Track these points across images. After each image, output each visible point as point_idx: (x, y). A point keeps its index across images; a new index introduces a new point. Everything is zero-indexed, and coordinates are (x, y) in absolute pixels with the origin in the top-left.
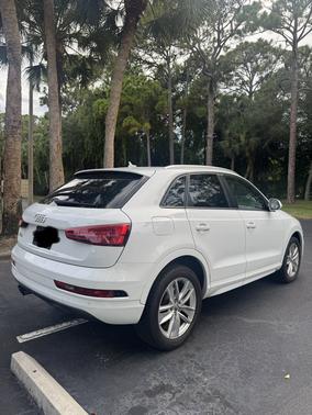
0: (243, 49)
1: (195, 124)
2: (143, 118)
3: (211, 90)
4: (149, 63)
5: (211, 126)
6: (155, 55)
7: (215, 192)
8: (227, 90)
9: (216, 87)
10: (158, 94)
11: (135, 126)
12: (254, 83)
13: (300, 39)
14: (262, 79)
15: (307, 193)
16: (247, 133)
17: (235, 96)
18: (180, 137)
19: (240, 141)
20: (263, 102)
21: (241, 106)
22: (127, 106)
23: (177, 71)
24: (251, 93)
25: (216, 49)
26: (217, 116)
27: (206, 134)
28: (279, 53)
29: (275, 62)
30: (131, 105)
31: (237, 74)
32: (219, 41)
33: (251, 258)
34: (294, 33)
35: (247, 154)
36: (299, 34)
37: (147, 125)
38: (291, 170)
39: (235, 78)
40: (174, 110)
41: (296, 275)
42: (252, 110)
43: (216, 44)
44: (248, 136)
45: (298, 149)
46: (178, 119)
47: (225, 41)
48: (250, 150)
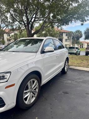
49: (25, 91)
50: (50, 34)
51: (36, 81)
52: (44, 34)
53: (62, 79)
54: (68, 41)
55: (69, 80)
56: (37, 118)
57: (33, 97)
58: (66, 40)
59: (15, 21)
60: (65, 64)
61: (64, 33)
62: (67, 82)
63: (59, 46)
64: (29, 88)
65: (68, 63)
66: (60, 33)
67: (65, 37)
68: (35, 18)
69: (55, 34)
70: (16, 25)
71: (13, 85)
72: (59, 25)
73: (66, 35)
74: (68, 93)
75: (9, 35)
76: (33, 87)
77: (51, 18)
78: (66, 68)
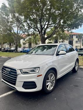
49: (47, 81)
50: (60, 37)
51: (53, 75)
52: (55, 37)
53: (73, 76)
54: (78, 42)
55: (79, 77)
56: (55, 99)
57: (51, 86)
58: (77, 42)
59: (30, 28)
60: (75, 64)
61: (74, 35)
62: (77, 78)
63: (70, 49)
64: (49, 79)
65: (78, 63)
66: (70, 35)
67: (75, 39)
68: (48, 25)
69: (65, 37)
70: (31, 31)
71: (41, 75)
72: (69, 29)
73: (77, 37)
74: (78, 86)
75: (25, 40)
76: (52, 78)
77: (62, 24)
78: (76, 68)
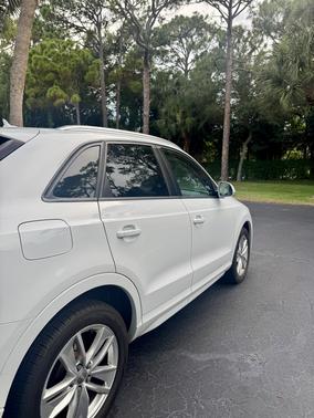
0: (179, 23)
1: (130, 100)
2: (71, 88)
3: (146, 64)
4: (77, 28)
5: (147, 103)
6: (83, 19)
7: (151, 173)
8: (163, 67)
9: (151, 61)
10: (88, 63)
11: (61, 97)
12: (189, 61)
13: (235, 16)
14: (197, 57)
15: (239, 174)
16: (184, 112)
17: (170, 72)
18: (115, 114)
19: (176, 121)
20: (199, 80)
21: (178, 84)
22: (51, 74)
23: (110, 41)
24: (186, 71)
25: (150, 18)
26: (153, 92)
27: (142, 112)
28: (214, 31)
29: (210, 40)
30: (56, 73)
31: (172, 50)
32: (154, 10)
33: (198, 265)
34: (230, 8)
35: (184, 135)
36: (233, 10)
37: (76, 97)
38: (225, 152)
39: (170, 54)
40: (107, 84)
41: (245, 273)
42: (187, 88)
43: (151, 14)
44: (184, 115)
45: (231, 131)
46: (112, 94)
47: (160, 10)
48: (186, 131)
